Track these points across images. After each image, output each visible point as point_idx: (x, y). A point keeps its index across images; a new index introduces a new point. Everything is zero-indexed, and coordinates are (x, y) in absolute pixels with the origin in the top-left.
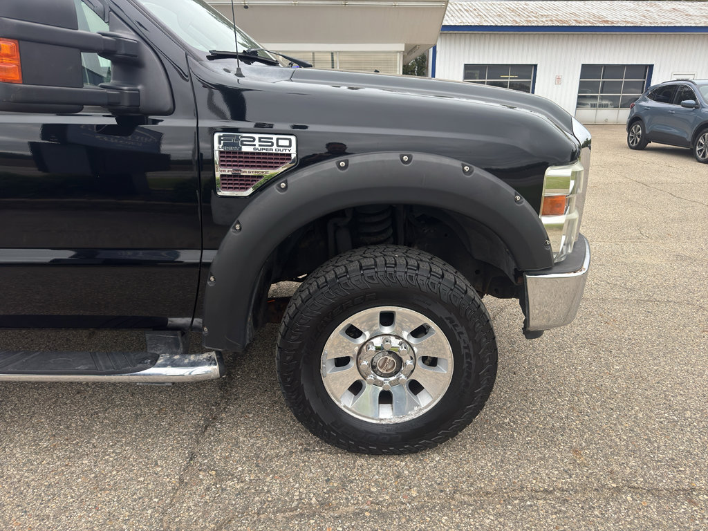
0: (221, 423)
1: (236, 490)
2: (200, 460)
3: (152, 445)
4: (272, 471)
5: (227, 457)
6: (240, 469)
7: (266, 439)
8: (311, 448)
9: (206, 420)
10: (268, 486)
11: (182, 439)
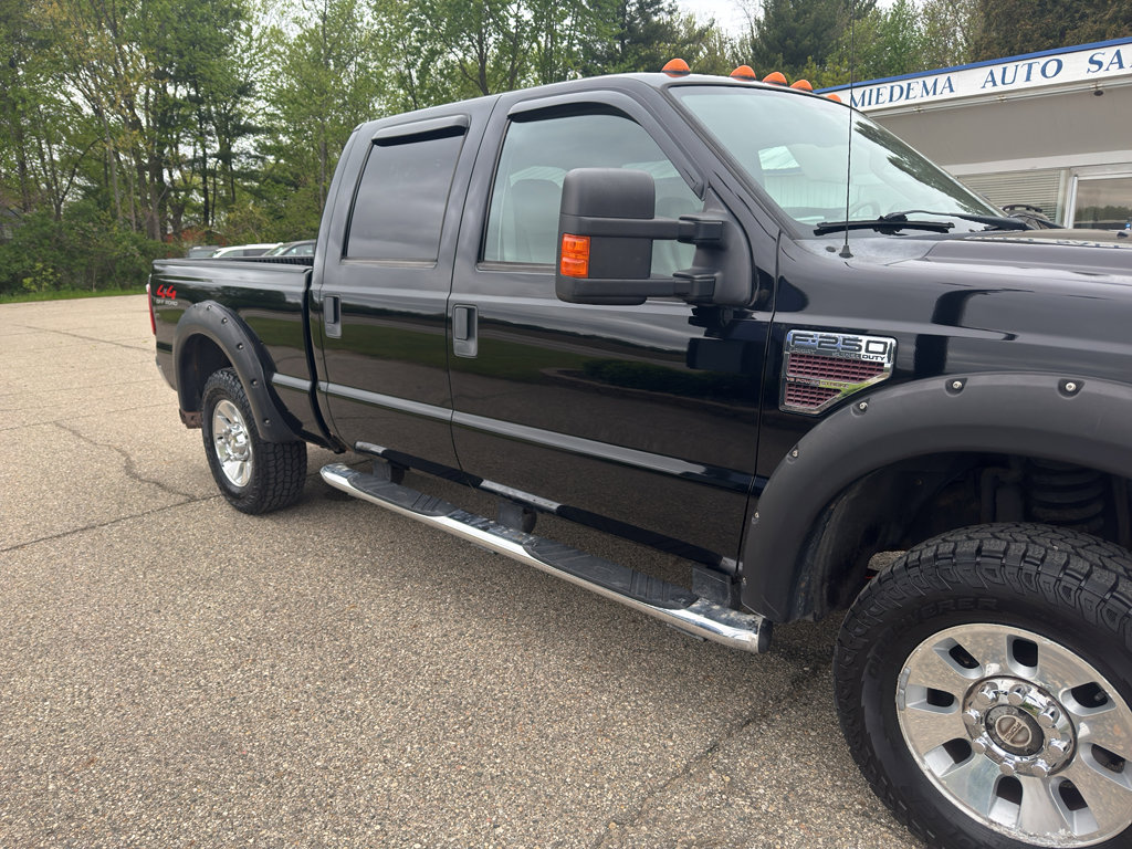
0: (769, 725)
1: (743, 812)
2: (720, 756)
3: (678, 712)
4: (802, 815)
5: (754, 769)
6: (762, 791)
7: (816, 772)
8: (874, 816)
9: (754, 713)
10: (785, 831)
11: (713, 723)
